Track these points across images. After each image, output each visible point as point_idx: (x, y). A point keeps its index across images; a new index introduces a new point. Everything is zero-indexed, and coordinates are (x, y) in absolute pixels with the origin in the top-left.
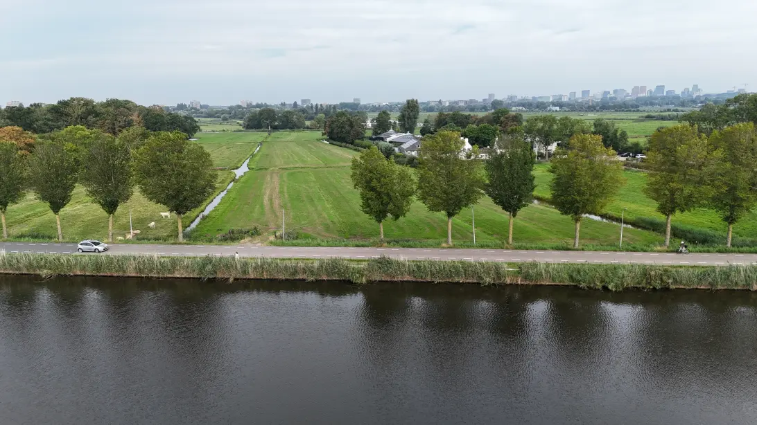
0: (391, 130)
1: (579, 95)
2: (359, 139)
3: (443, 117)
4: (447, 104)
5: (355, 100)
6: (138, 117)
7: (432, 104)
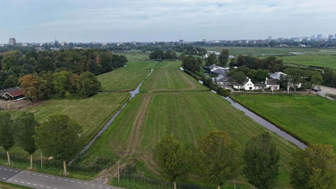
0: (214, 65)
1: (316, 37)
2: (197, 70)
3: (241, 58)
4: (248, 42)
5: (204, 40)
6: (99, 57)
7: (240, 42)
